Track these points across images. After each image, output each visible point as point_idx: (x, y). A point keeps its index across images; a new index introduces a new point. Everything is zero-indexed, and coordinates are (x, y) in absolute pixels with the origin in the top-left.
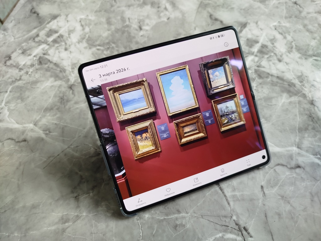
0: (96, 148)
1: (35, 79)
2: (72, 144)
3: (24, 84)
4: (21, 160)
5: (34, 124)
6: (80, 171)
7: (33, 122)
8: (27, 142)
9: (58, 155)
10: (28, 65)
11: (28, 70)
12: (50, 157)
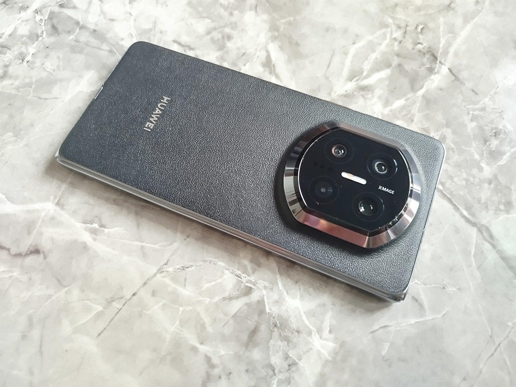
0: (238, 273)
1: (44, 74)
2: (168, 261)
3: (18, 88)
4: (31, 311)
5: (56, 201)
6: (202, 344)
7: (52, 198)
8: (42, 255)
9: (134, 295)
10: (22, 36)
11: (24, 50)
12: (113, 301)
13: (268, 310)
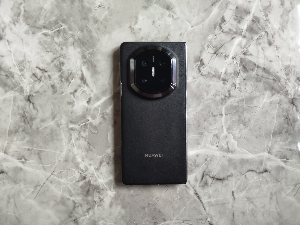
0: (80, 172)
2: (54, 170)
4: (8, 194)
6: (71, 197)
7: (2, 151)
8: (5, 174)
9: (44, 184)
12: (37, 187)
13: (92, 184)
